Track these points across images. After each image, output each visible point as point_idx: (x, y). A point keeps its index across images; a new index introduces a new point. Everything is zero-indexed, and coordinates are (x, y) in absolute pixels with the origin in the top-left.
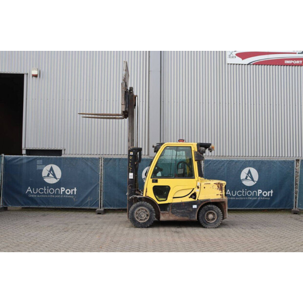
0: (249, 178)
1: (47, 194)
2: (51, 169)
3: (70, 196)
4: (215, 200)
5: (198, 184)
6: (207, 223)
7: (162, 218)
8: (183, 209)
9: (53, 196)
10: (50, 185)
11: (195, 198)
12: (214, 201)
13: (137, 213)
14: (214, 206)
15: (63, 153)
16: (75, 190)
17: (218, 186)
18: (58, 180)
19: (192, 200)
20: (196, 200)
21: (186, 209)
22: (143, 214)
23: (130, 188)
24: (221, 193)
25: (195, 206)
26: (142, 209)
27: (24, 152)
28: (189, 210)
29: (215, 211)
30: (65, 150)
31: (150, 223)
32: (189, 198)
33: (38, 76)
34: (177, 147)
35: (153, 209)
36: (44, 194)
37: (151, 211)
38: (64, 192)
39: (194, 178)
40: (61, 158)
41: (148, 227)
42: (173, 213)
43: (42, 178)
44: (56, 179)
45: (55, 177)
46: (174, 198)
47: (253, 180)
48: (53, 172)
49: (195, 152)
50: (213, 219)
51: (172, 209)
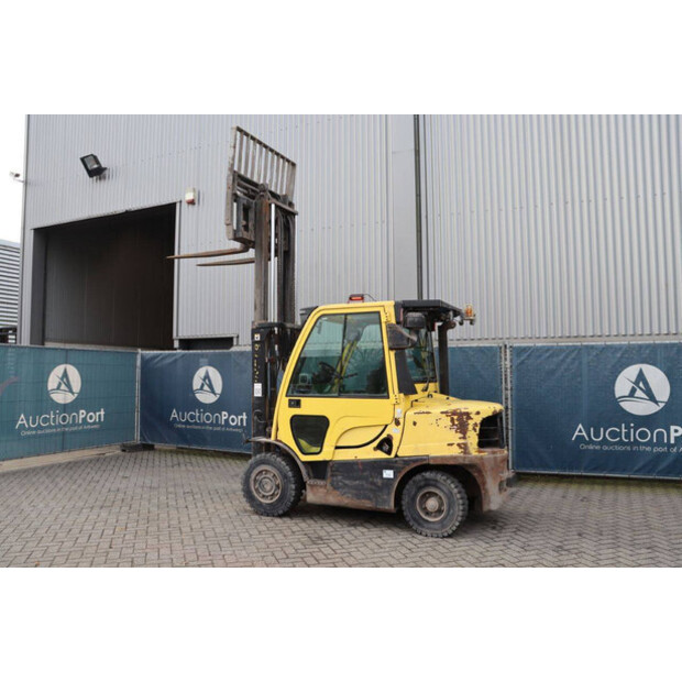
0: (639, 393)
1: (200, 424)
2: (207, 377)
3: (237, 430)
4: (443, 458)
5: (399, 413)
6: (421, 522)
7: (313, 496)
8: (359, 478)
9: (211, 428)
10: (206, 407)
11: (389, 452)
12: (439, 462)
13: (255, 480)
14: (440, 477)
15: (235, 343)
16: (245, 417)
17: (452, 420)
18: (218, 396)
19: (381, 455)
20: (393, 455)
21: (366, 479)
22: (270, 486)
24: (462, 441)
25: (388, 474)
26: (266, 471)
27: (176, 344)
28: (373, 483)
29: (439, 488)
30: (238, 337)
31: (285, 507)
32: (376, 449)
33: (196, 202)
34: (346, 314)
35: (290, 474)
37: (285, 477)
38: (227, 421)
39: (388, 397)
40: (229, 354)
41: (280, 516)
42: (336, 488)
43: (192, 393)
44: (215, 394)
45: (213, 391)
46: (337, 448)
47: (653, 399)
48: (210, 381)
49: (389, 327)
50: (439, 511)
51: (332, 476)
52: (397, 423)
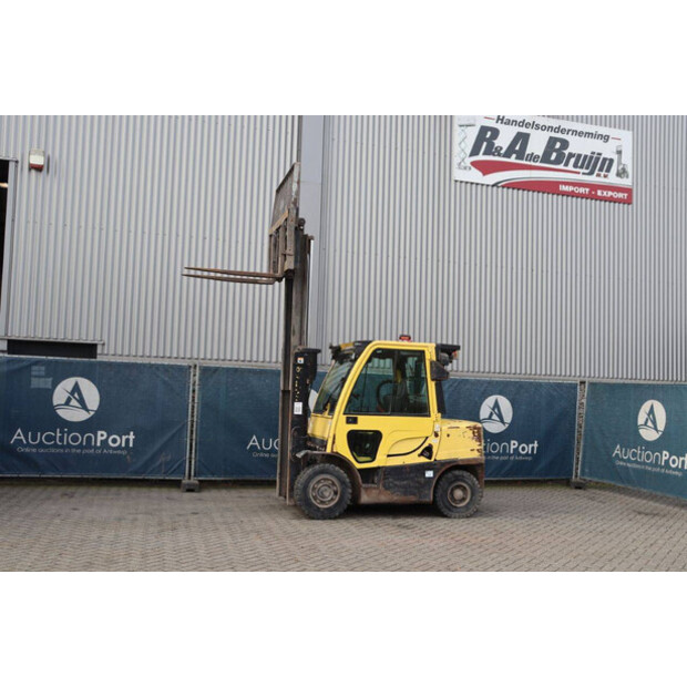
0: (495, 417)
1: (62, 447)
2: (76, 388)
3: (119, 452)
4: (468, 460)
5: (437, 429)
6: (451, 508)
7: (365, 498)
8: (407, 479)
9: (79, 451)
10: (73, 426)
11: (430, 457)
12: (465, 463)
13: (314, 489)
14: (466, 474)
15: (99, 351)
16: (132, 437)
17: (474, 433)
18: (92, 413)
19: (423, 460)
20: (432, 460)
21: (412, 479)
22: (327, 492)
23: (296, 434)
24: (479, 447)
25: (429, 474)
26: (325, 479)
27: (3, 346)
28: (418, 482)
29: (466, 483)
30: (103, 344)
31: (341, 510)
32: (420, 455)
33: (45, 169)
35: (348, 480)
36: (55, 446)
37: (343, 483)
38: (104, 443)
39: (429, 416)
41: (335, 518)
42: (387, 488)
43: (52, 409)
44: (88, 410)
45: (84, 407)
46: (389, 456)
47: (502, 421)
48: (80, 394)
49: (431, 363)
50: (464, 499)
51: (384, 479)
52: (436, 435)
